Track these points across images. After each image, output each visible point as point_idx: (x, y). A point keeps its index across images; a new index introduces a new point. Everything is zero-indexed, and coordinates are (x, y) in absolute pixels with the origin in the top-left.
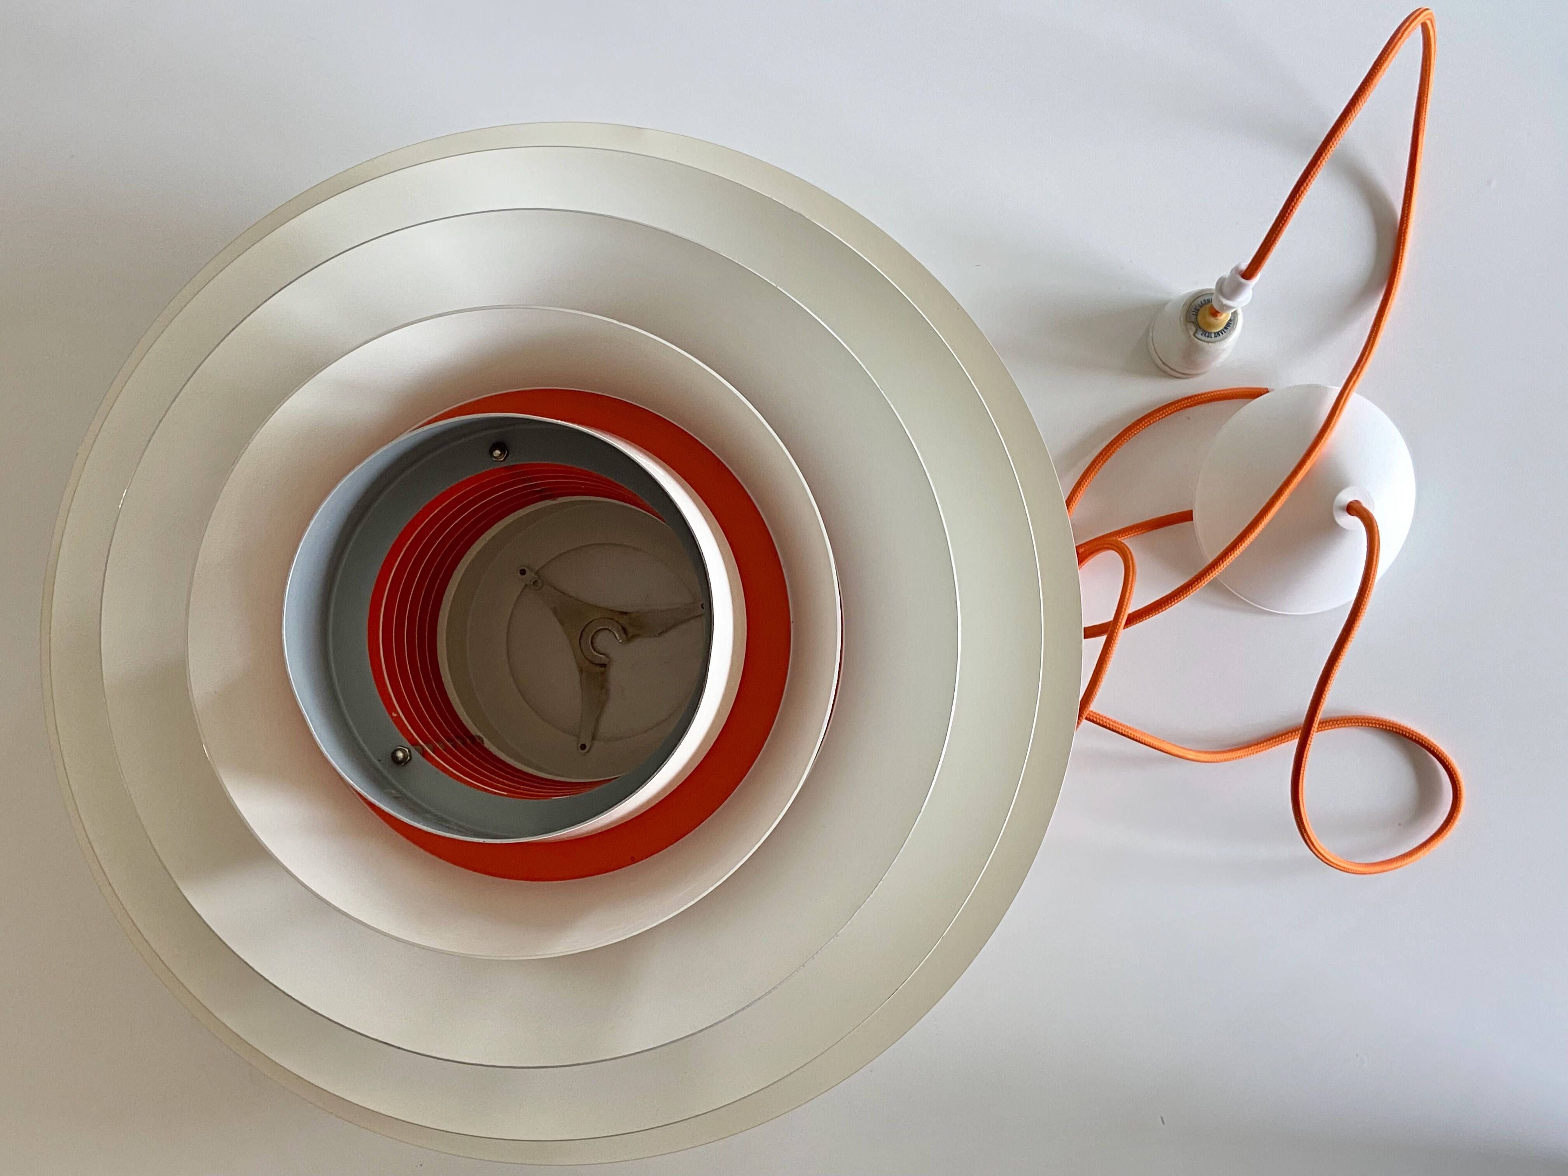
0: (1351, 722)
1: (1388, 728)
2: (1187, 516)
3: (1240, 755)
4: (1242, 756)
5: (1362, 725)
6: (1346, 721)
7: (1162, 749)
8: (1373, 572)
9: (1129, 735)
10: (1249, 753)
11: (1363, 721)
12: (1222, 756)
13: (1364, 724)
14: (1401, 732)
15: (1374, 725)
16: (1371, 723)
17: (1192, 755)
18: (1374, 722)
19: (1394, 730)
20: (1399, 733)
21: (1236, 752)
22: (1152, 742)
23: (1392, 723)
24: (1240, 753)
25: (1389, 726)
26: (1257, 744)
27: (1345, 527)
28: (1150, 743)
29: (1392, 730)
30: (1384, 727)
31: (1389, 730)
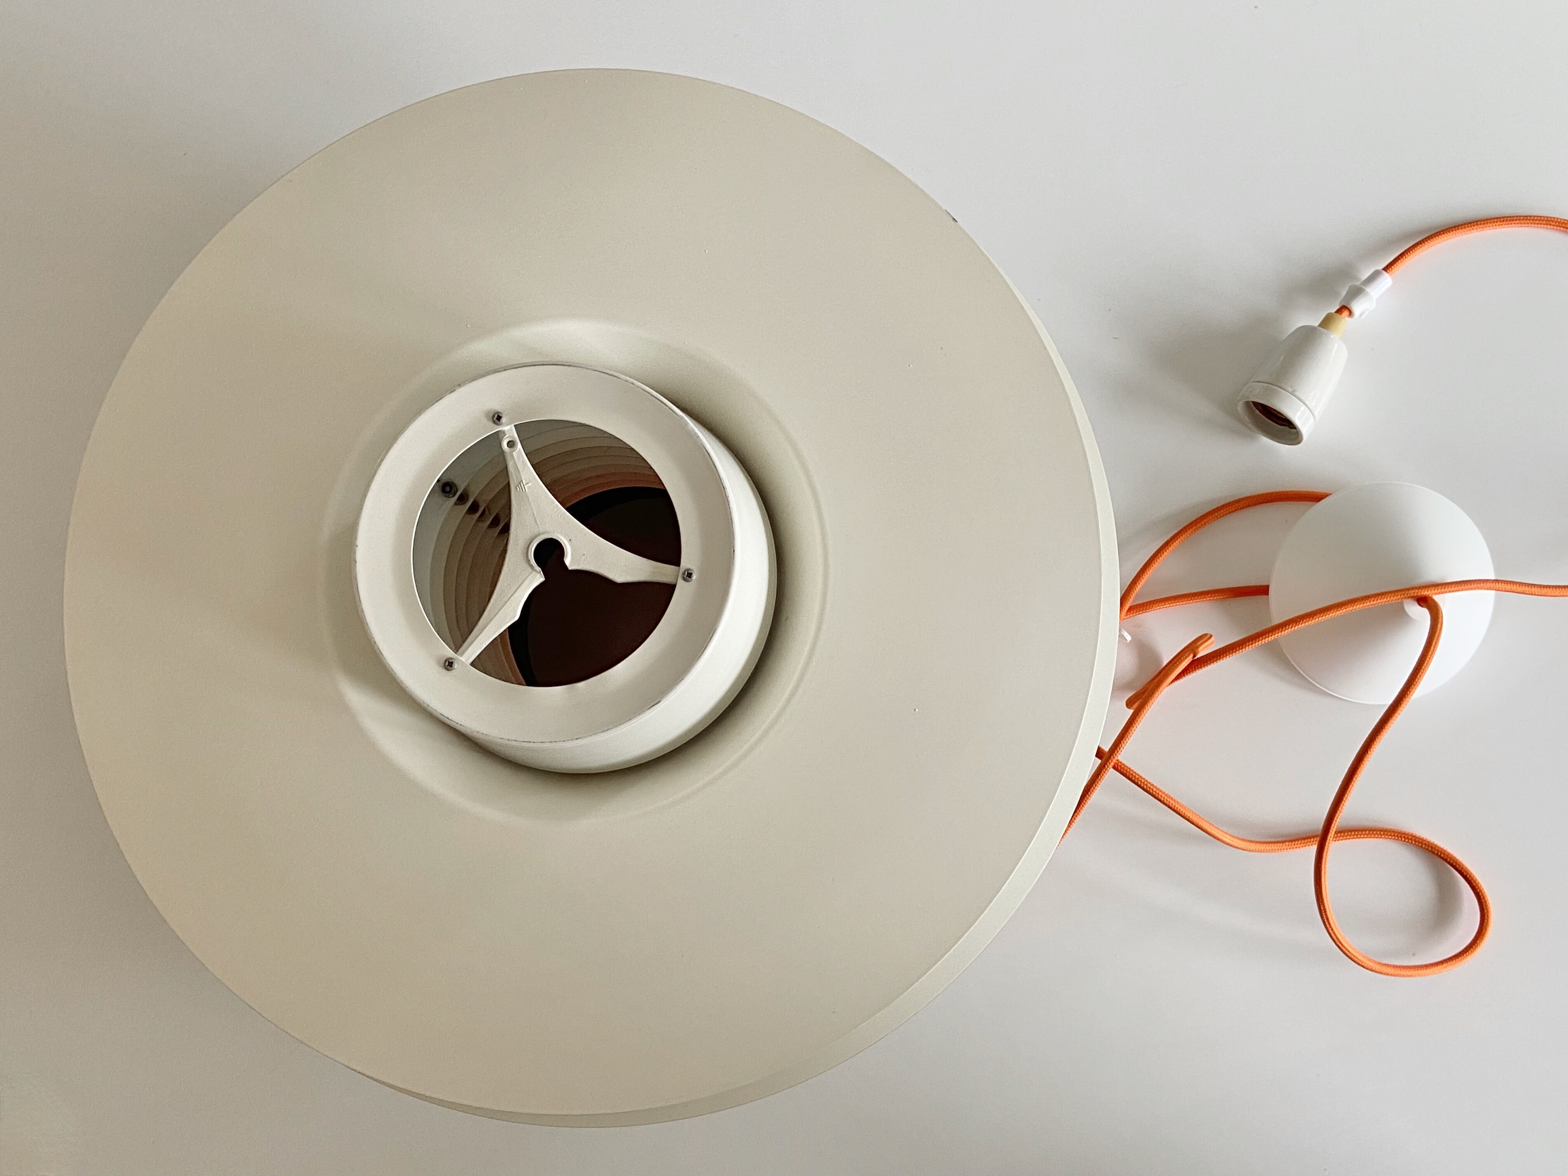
0: (1387, 835)
1: (1424, 846)
2: (1264, 590)
3: (1274, 848)
4: (1275, 850)
5: (1398, 839)
6: (1382, 833)
7: (1199, 826)
8: (1429, 656)
9: (1171, 805)
10: (1283, 848)
11: (1399, 835)
12: (1256, 846)
13: (1400, 838)
14: (1436, 852)
15: (1410, 841)
16: (1408, 838)
17: (1227, 839)
18: (1410, 837)
19: (1430, 849)
20: (1434, 853)
21: (1268, 845)
22: (1191, 817)
23: (1428, 842)
24: (1274, 847)
25: (1425, 844)
26: (1291, 841)
27: (1411, 615)
28: (1189, 817)
29: (1428, 849)
30: (1420, 845)
31: (1425, 848)
